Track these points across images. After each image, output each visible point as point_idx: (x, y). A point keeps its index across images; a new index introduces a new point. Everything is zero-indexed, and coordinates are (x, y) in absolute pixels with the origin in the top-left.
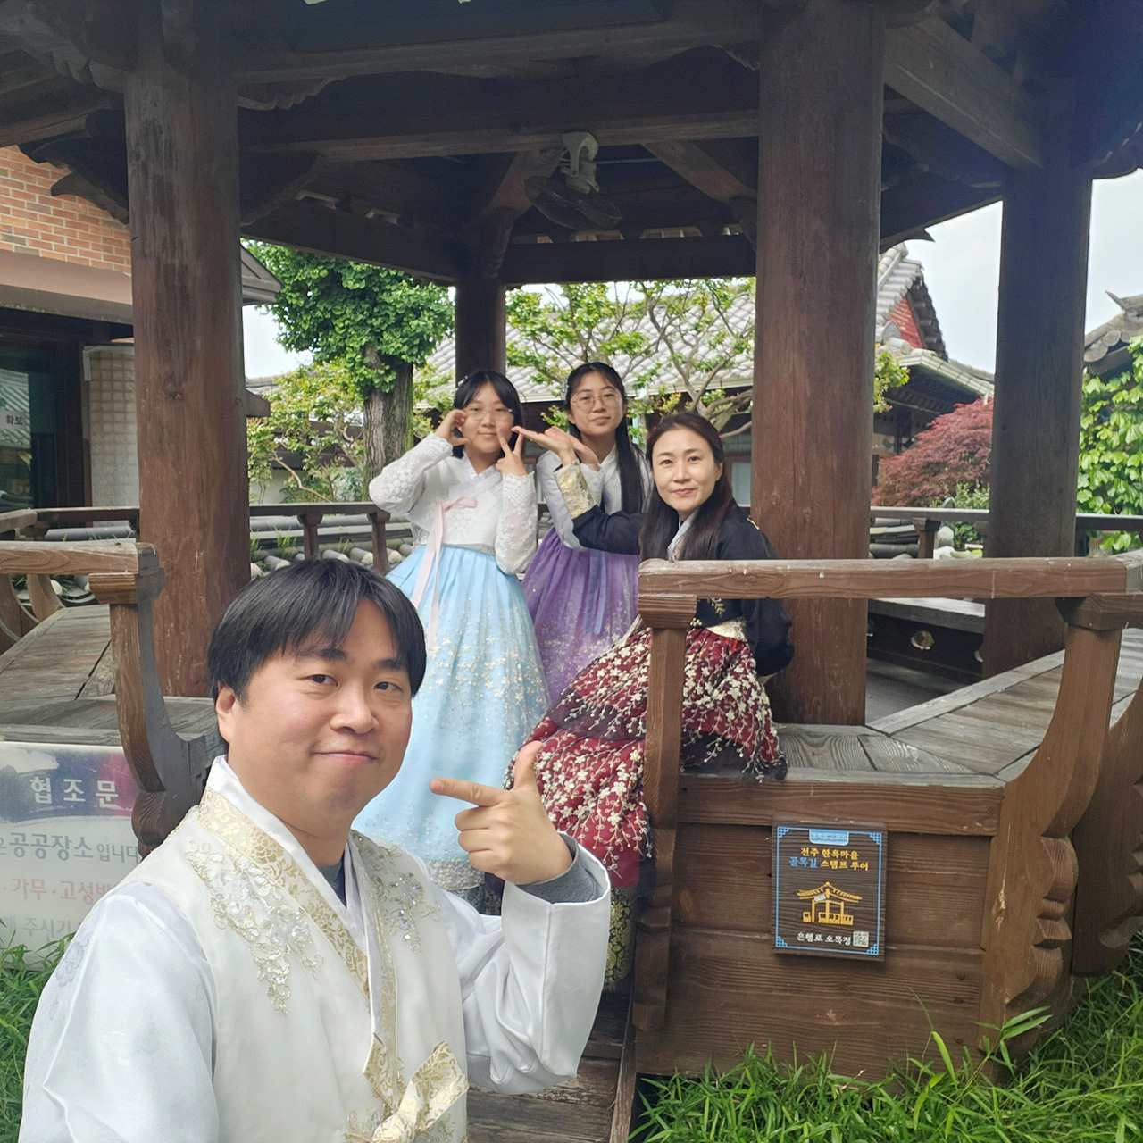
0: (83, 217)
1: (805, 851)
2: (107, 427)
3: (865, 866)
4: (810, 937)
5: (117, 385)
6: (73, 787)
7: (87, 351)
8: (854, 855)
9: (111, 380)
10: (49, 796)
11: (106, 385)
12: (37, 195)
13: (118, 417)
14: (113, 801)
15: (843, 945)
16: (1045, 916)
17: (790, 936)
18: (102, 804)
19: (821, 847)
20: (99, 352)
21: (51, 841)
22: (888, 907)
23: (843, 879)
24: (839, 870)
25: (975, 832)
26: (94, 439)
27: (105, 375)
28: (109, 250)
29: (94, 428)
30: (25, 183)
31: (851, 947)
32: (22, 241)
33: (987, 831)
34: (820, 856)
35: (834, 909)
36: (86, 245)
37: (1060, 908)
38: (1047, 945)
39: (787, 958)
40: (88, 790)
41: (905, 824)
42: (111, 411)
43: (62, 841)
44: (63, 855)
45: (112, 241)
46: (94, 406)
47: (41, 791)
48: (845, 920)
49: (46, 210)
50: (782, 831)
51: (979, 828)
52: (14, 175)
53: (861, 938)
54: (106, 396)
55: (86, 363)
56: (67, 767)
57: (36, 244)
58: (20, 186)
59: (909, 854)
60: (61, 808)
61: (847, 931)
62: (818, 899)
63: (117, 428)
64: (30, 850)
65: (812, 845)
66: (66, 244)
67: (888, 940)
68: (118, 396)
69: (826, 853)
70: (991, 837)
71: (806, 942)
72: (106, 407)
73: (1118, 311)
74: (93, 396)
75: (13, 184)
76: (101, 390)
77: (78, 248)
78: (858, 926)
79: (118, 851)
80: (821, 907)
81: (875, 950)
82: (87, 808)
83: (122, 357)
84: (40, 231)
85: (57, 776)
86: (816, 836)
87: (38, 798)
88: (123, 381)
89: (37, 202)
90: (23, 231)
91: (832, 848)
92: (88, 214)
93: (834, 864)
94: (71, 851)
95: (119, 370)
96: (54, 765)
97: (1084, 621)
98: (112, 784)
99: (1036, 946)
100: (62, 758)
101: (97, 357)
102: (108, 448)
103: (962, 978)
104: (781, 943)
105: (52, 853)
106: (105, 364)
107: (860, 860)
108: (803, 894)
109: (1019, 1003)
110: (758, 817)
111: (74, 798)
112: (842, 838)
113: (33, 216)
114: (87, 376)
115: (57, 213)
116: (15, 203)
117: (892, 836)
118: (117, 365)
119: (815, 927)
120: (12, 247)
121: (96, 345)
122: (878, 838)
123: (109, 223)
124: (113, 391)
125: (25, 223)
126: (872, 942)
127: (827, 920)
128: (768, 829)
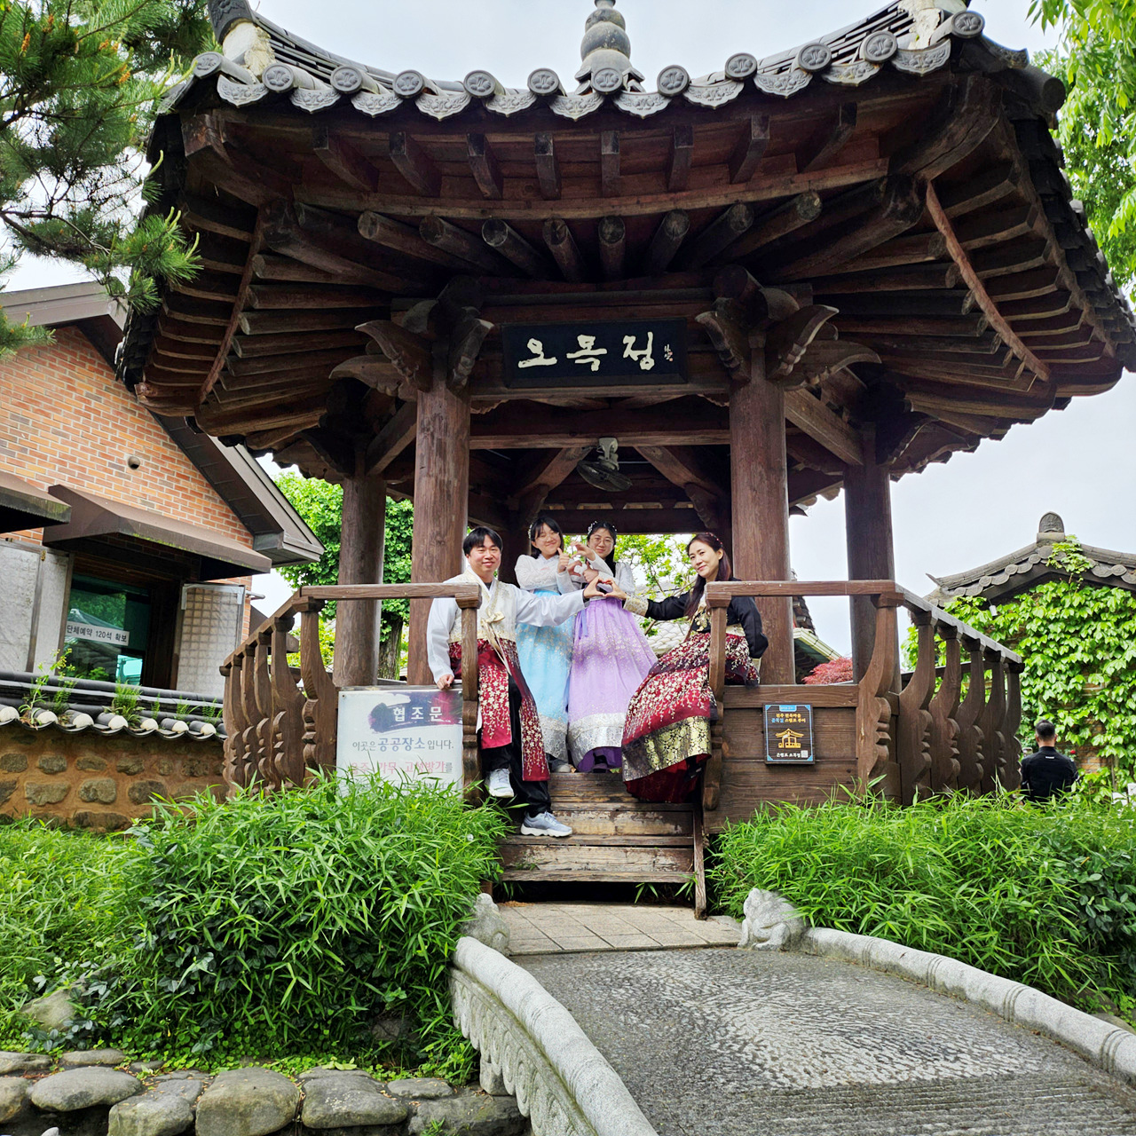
0: (192, 492)
1: (778, 715)
2: (194, 646)
3: (804, 720)
4: (782, 755)
5: (206, 614)
6: (418, 711)
7: (186, 587)
8: (799, 716)
9: (202, 610)
10: (403, 719)
11: (197, 614)
12: (166, 475)
13: (204, 638)
14: (439, 717)
15: (797, 758)
16: (879, 730)
17: (773, 755)
18: (433, 719)
19: (785, 713)
20: (195, 589)
21: (402, 741)
22: (814, 739)
23: (795, 727)
24: (793, 723)
25: (849, 705)
26: (183, 654)
27: (197, 606)
28: (206, 516)
29: (184, 646)
30: (160, 466)
31: (801, 758)
32: (152, 506)
33: (854, 705)
34: (785, 718)
35: (792, 741)
36: (191, 511)
37: (886, 726)
38: (881, 742)
39: (770, 766)
40: (426, 713)
41: (820, 703)
42: (199, 634)
43: (408, 741)
44: (408, 748)
45: (209, 510)
46: (185, 629)
47: (399, 715)
48: (798, 746)
49: (170, 485)
50: (767, 707)
51: (850, 704)
52: (154, 459)
53: (804, 754)
54: (196, 622)
55: (184, 596)
56: (415, 700)
57: (161, 508)
58: (157, 467)
59: (823, 716)
60: (410, 722)
61: (798, 751)
62: (785, 737)
63: (202, 646)
64: (389, 748)
65: (780, 712)
66: (179, 510)
67: (816, 757)
68: (205, 622)
69: (787, 715)
70: (854, 708)
71: (780, 758)
72: (195, 630)
73: (935, 587)
74: (186, 621)
75: (152, 466)
76: (192, 617)
77: (187, 513)
78: (803, 747)
79: (439, 743)
80: (786, 740)
81: (811, 759)
82: (426, 721)
83: (212, 593)
84: (164, 500)
85: (408, 708)
86: (782, 708)
87: (397, 719)
88: (210, 611)
89: (165, 479)
90: (154, 499)
91: (789, 713)
92: (197, 490)
93: (791, 720)
94: (413, 745)
95: (208, 602)
96: (407, 700)
97: (882, 604)
98: (439, 708)
99: (878, 743)
100: (412, 696)
101: (193, 592)
102: (192, 662)
103: (849, 771)
104: (769, 759)
105: (402, 748)
106: (198, 598)
107: (802, 718)
108: (778, 735)
109: (873, 774)
110: (758, 705)
111: (417, 717)
112: (793, 708)
113: (162, 489)
114: (184, 606)
115: (177, 487)
116: (152, 479)
117: (814, 708)
118: (207, 599)
119: (785, 750)
120: (146, 508)
121: (194, 583)
122: (808, 707)
123: (210, 498)
124: (201, 618)
125: (156, 493)
126: (809, 755)
127: (789, 746)
128: (761, 710)
